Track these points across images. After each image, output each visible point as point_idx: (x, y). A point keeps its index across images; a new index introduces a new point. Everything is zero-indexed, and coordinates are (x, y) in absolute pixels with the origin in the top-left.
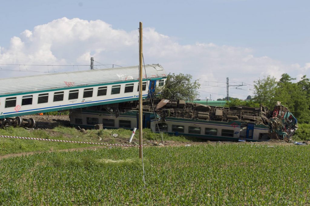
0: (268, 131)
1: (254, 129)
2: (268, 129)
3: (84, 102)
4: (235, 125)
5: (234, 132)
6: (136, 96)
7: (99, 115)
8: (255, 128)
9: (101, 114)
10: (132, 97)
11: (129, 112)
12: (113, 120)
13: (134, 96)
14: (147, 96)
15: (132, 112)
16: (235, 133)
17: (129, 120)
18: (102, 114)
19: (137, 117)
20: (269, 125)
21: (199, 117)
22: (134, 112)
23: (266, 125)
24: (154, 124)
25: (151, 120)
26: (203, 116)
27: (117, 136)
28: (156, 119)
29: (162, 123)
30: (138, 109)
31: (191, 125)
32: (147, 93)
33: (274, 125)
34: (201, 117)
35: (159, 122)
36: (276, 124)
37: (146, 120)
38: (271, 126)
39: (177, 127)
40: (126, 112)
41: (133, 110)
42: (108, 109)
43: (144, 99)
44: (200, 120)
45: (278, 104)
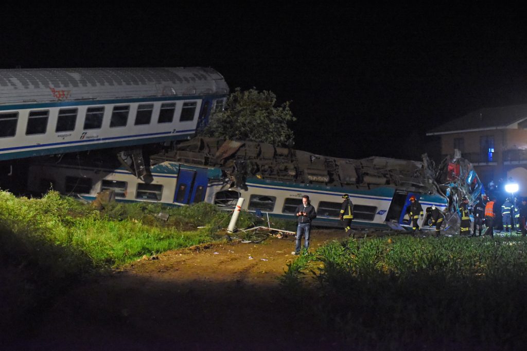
2: (446, 205)
3: (85, 139)
5: (377, 212)
6: (177, 132)
7: (96, 172)
9: (100, 169)
10: (170, 133)
11: (162, 166)
12: (122, 184)
13: (172, 131)
14: (194, 132)
15: (169, 166)
16: (379, 213)
17: (159, 183)
18: (102, 169)
19: (177, 177)
20: (448, 197)
21: (310, 177)
22: (172, 165)
23: (442, 197)
24: (213, 193)
25: (209, 185)
26: (317, 178)
27: (169, 218)
28: (219, 181)
29: (230, 190)
30: (179, 160)
31: (290, 195)
32: (194, 127)
33: (458, 195)
34: (314, 178)
35: (222, 188)
36: (462, 194)
37: (196, 183)
38: (451, 197)
39: (259, 200)
40: (155, 166)
41: (171, 162)
42: (123, 157)
43: (189, 138)
44: (312, 185)
45: (458, 155)
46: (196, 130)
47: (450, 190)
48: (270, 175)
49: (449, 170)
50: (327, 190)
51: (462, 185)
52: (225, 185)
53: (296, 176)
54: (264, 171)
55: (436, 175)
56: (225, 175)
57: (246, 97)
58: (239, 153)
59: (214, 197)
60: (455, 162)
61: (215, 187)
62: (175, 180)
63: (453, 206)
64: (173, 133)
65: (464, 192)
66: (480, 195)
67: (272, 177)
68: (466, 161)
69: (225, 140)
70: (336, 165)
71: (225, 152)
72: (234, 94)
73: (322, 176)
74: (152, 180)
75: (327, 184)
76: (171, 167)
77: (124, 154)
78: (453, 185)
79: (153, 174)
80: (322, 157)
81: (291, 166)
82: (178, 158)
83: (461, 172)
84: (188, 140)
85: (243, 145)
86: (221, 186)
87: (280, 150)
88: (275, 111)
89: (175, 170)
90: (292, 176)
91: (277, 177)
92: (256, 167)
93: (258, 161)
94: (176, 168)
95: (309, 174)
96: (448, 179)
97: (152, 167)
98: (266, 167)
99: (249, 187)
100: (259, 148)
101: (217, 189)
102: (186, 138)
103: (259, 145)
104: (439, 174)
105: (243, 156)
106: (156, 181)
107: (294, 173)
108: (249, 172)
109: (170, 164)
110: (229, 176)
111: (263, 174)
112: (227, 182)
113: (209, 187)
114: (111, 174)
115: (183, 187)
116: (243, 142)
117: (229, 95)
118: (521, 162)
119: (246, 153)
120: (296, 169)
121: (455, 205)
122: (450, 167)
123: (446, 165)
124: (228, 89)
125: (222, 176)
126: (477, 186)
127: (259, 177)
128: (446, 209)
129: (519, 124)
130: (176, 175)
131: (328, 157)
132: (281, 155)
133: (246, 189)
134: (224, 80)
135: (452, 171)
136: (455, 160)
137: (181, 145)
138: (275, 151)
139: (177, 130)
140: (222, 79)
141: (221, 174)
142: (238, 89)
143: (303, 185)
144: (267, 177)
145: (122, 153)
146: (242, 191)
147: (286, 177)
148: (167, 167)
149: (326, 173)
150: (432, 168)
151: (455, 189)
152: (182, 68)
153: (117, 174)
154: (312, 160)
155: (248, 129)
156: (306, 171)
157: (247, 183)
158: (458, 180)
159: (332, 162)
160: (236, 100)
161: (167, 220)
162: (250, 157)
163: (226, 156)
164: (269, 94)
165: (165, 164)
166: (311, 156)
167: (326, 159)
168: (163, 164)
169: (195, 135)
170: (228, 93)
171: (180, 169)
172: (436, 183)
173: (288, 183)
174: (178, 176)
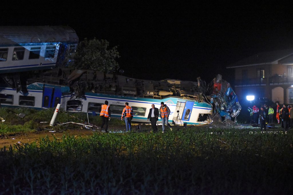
0: (210, 110)
1: (193, 109)
2: (211, 108)
4: (169, 103)
6: (43, 65)
8: (194, 107)
10: (38, 65)
11: (33, 85)
12: (11, 96)
13: (40, 64)
15: (38, 85)
17: (32, 96)
20: (212, 104)
21: (125, 92)
22: (39, 85)
23: (208, 104)
24: (65, 102)
25: (62, 96)
26: (129, 92)
27: (25, 116)
28: (69, 94)
29: (76, 99)
30: (44, 82)
31: (113, 103)
32: (55, 61)
33: (218, 103)
34: (127, 92)
35: (71, 98)
36: (221, 101)
37: (54, 95)
38: (214, 104)
39: (94, 106)
40: (29, 85)
41: (39, 83)
42: (7, 80)
43: (51, 68)
44: (126, 97)
45: (220, 78)
46: (56, 63)
47: (213, 99)
48: (100, 90)
49: (214, 87)
50: (136, 100)
51: (222, 96)
52: (73, 97)
53: (116, 91)
54: (96, 88)
55: (206, 90)
56: (72, 90)
57: (90, 44)
58: (82, 77)
59: (66, 104)
60: (218, 82)
61: (66, 98)
62: (42, 93)
63: (215, 109)
64: (40, 65)
65: (223, 100)
66: (236, 102)
67: (101, 91)
68: (226, 81)
69: (74, 69)
70: (143, 84)
71: (73, 77)
72: (82, 42)
73: (132, 91)
74: (28, 94)
75: (135, 96)
76: (39, 86)
77: (7, 77)
78: (215, 96)
79: (28, 90)
80: (134, 80)
81: (114, 85)
82: (43, 80)
83: (222, 88)
84: (51, 70)
85: (85, 73)
86: (70, 97)
87: (108, 75)
88: (107, 52)
89: (41, 87)
90: (113, 91)
91: (105, 92)
92: (91, 86)
93: (94, 82)
94: (42, 87)
95: (124, 90)
96: (214, 93)
97: (28, 86)
98: (98, 85)
99: (87, 98)
100: (95, 74)
101: (68, 99)
102: (49, 68)
103: (95, 72)
104: (208, 90)
105: (85, 79)
106: (30, 94)
107: (114, 89)
108: (86, 89)
109: (38, 84)
110: (75, 91)
111: (96, 90)
112: (74, 95)
113: (62, 98)
114: (3, 90)
115: (47, 98)
116: (85, 71)
117: (79, 42)
118: (280, 84)
119: (86, 77)
120: (117, 86)
121: (217, 109)
122: (215, 85)
123: (213, 84)
124: (78, 39)
125: (70, 91)
126: (233, 97)
127: (93, 91)
128: (211, 111)
129: (279, 61)
130: (42, 91)
131: (138, 80)
132: (109, 78)
133: (86, 99)
134: (75, 33)
135: (216, 87)
136: (218, 81)
137: (47, 72)
138: (105, 76)
139: (43, 63)
140: (74, 32)
141: (69, 90)
142: (86, 38)
143: (120, 96)
144: (98, 92)
145: (6, 77)
146: (83, 100)
147: (110, 92)
148: (37, 86)
149: (135, 89)
150: (204, 85)
151: (216, 98)
152: (49, 26)
153: (7, 90)
154: (127, 81)
155: (90, 63)
156: (123, 88)
157: (86, 96)
158: (219, 93)
159: (140, 82)
160: (84, 45)
161: (24, 118)
162: (89, 79)
163: (73, 79)
164: (105, 41)
165: (35, 84)
166: (126, 79)
167: (137, 81)
168: (34, 84)
169: (56, 66)
170: (78, 41)
171: (44, 87)
172: (204, 95)
173: (111, 95)
174: (44, 91)
